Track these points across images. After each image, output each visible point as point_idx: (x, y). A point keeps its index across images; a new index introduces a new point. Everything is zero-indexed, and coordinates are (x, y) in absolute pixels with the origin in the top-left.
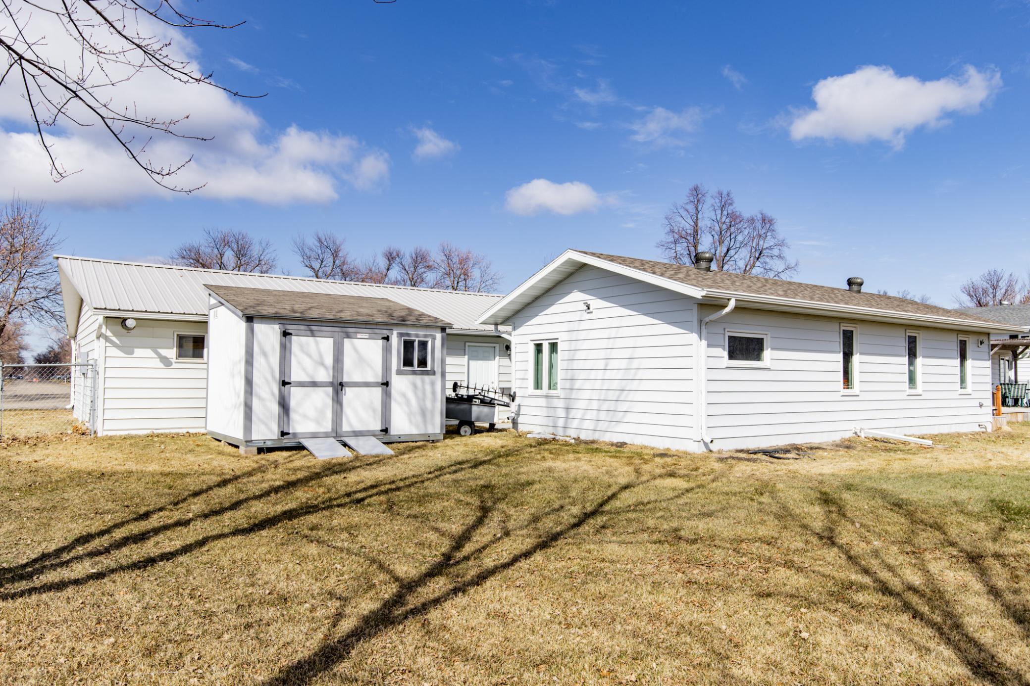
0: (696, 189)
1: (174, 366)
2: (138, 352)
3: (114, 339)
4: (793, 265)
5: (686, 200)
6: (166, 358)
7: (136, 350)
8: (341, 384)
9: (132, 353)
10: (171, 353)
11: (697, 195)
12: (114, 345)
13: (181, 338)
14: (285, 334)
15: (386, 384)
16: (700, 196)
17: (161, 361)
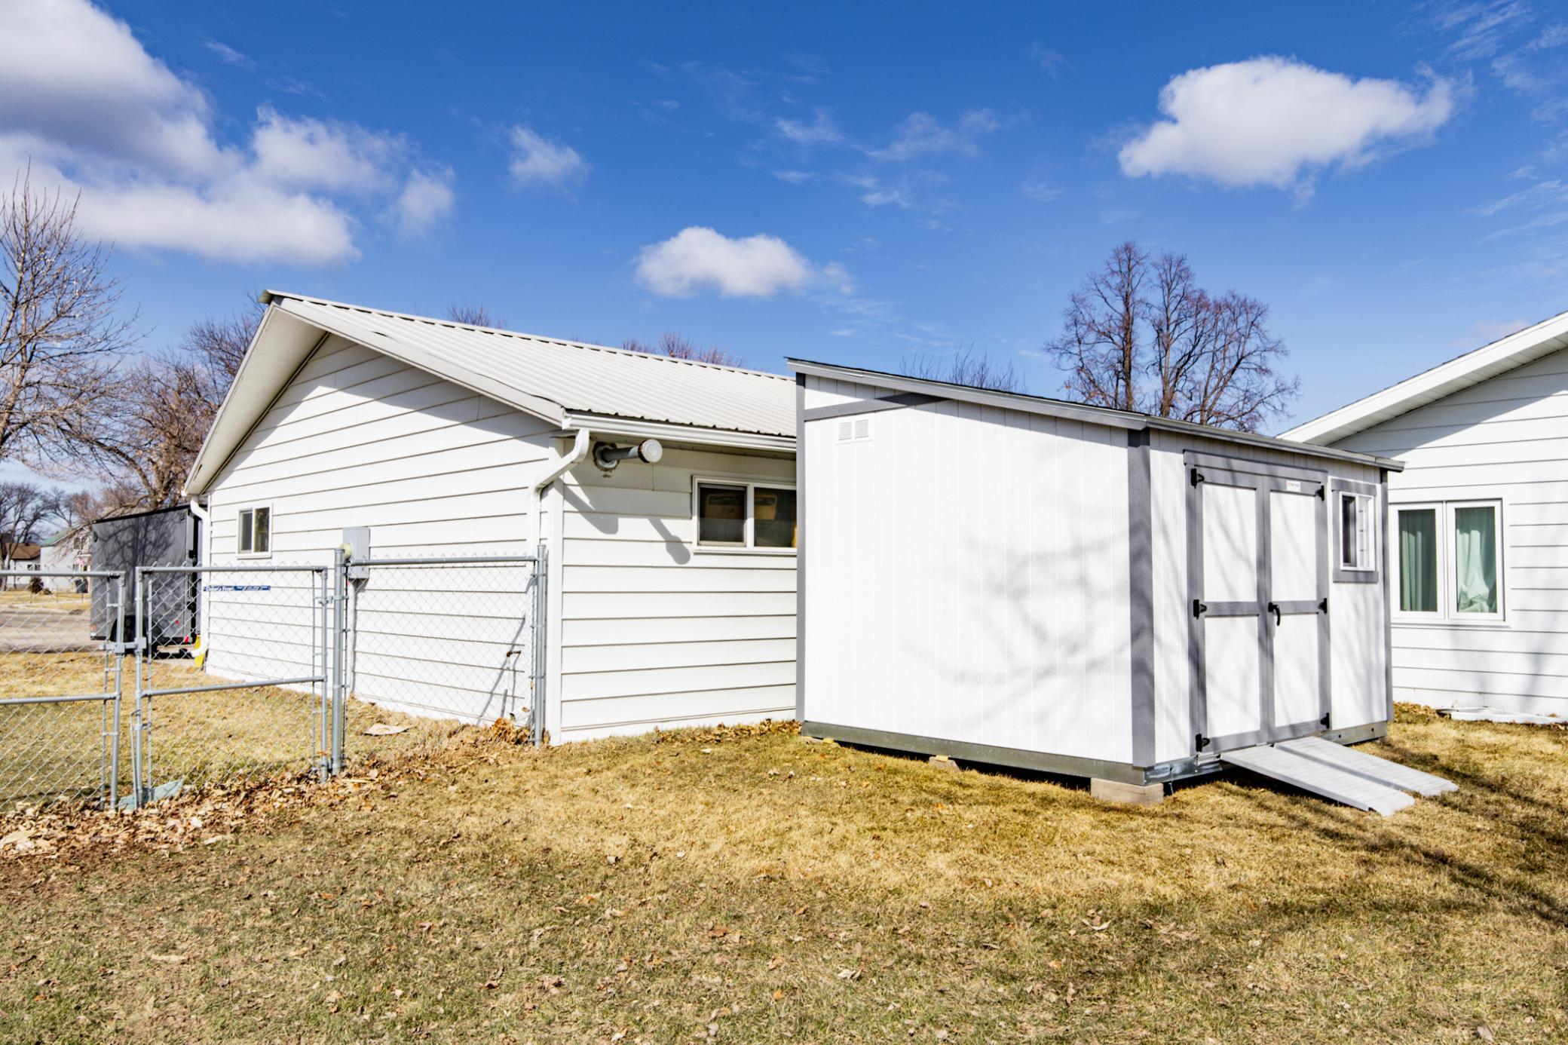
0: (1128, 249)
1: (695, 561)
2: (629, 526)
3: (578, 492)
4: (1289, 383)
5: (1102, 270)
6: (678, 542)
7: (624, 523)
8: (1273, 608)
9: (614, 529)
10: (687, 529)
11: (1128, 259)
12: (583, 510)
13: (705, 492)
14: (1195, 479)
15: (1324, 606)
16: (1132, 263)
17: (669, 550)
